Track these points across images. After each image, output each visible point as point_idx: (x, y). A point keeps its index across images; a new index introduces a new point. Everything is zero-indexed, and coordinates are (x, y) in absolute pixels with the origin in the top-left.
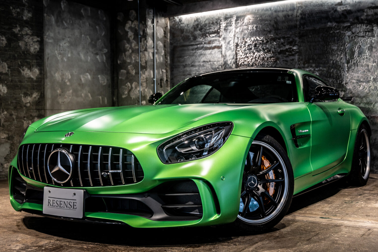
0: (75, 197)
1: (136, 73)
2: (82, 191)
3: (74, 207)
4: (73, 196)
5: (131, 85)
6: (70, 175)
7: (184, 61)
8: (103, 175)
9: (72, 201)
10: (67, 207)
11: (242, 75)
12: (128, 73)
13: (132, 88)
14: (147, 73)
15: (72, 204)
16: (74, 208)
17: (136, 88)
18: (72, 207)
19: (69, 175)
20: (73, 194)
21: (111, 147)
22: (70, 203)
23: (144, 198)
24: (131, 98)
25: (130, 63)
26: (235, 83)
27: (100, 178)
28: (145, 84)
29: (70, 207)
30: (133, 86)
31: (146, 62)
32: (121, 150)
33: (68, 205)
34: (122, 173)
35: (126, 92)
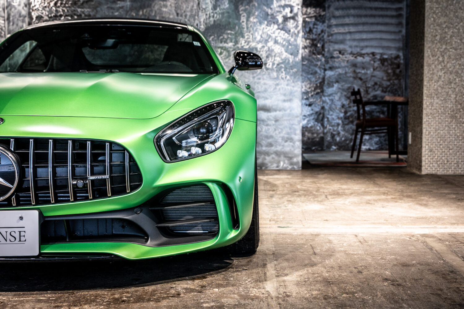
0: (21, 223)
2: (36, 212)
3: (21, 238)
4: (18, 222)
6: (14, 187)
8: (76, 184)
9: (17, 230)
10: (6, 240)
11: (124, 30)
15: (17, 235)
16: (20, 241)
18: (18, 239)
19: (10, 189)
20: (18, 218)
21: (89, 141)
22: (13, 234)
23: (135, 215)
26: (115, 42)
27: (70, 189)
29: (13, 239)
32: (107, 144)
33: (9, 237)
34: (109, 179)
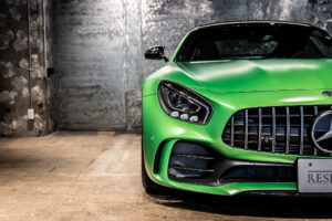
1: (22, 19)
5: (15, 33)
7: (70, 8)
12: (9, 17)
13: (16, 38)
14: (40, 19)
17: (22, 37)
24: (14, 50)
25: (12, 6)
28: (36, 34)
30: (18, 35)
31: (38, 6)
35: (7, 43)
